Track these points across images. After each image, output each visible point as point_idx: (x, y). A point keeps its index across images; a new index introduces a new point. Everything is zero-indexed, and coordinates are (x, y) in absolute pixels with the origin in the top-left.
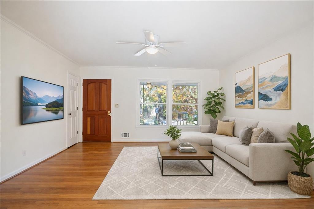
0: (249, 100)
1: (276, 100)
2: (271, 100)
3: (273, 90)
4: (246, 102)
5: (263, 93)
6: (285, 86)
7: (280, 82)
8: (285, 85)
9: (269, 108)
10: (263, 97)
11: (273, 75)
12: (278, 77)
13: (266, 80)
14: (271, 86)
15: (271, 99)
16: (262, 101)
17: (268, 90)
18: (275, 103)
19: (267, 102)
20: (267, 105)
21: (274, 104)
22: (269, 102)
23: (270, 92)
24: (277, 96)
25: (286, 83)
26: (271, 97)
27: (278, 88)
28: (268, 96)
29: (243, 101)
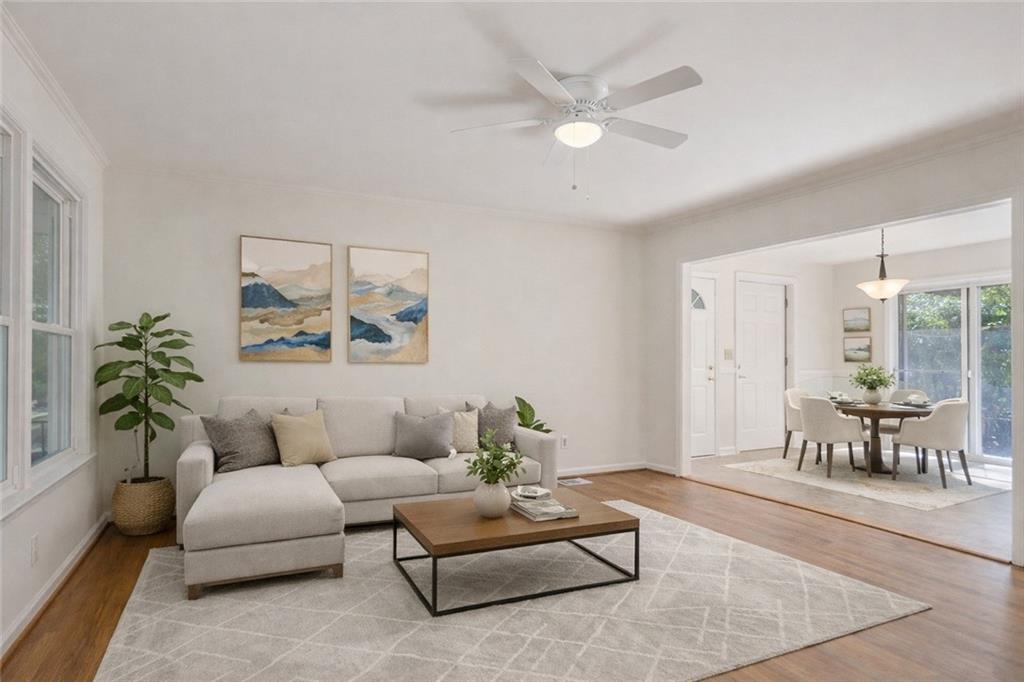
0: (313, 334)
1: (401, 341)
2: (390, 341)
3: (394, 317)
4: (300, 339)
5: (366, 321)
6: (421, 314)
7: (411, 304)
8: (420, 311)
9: (383, 359)
10: (366, 331)
11: (395, 284)
12: (408, 292)
13: (376, 291)
14: (388, 308)
15: (388, 338)
16: (362, 343)
17: (381, 315)
18: (401, 348)
19: (376, 344)
20: (379, 352)
21: (397, 351)
22: (383, 346)
23: (388, 320)
24: (404, 333)
25: (422, 305)
26: (391, 333)
27: (406, 315)
28: (381, 331)
29: (288, 336)
